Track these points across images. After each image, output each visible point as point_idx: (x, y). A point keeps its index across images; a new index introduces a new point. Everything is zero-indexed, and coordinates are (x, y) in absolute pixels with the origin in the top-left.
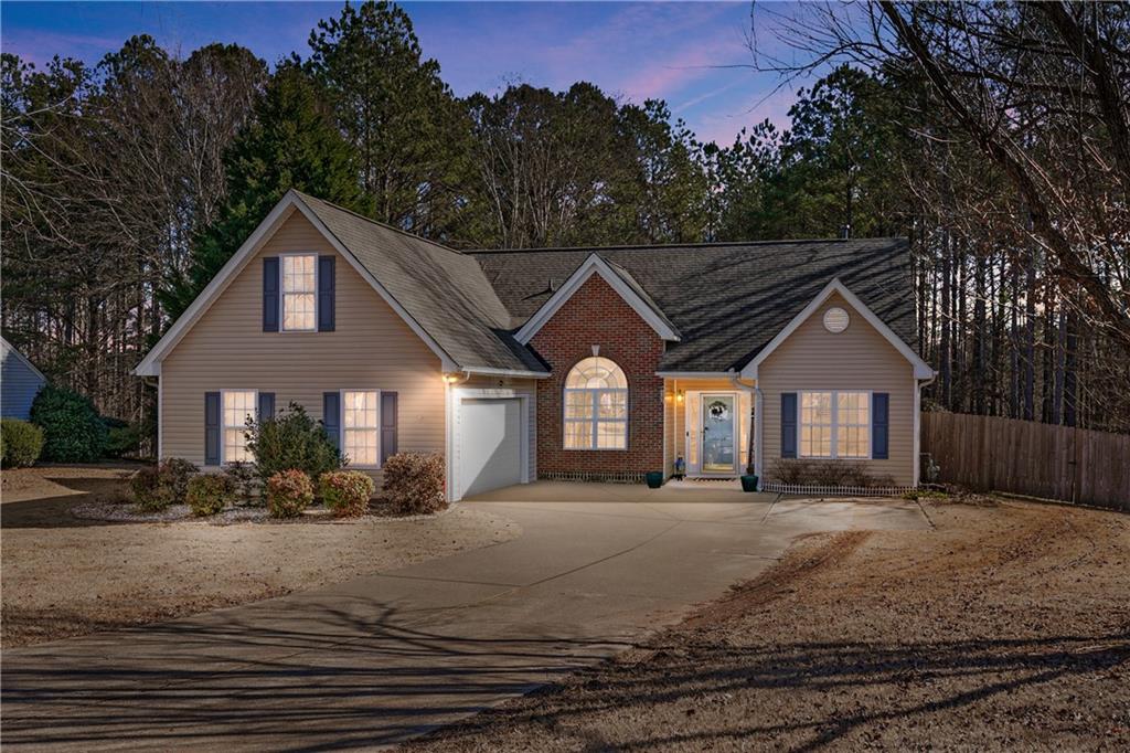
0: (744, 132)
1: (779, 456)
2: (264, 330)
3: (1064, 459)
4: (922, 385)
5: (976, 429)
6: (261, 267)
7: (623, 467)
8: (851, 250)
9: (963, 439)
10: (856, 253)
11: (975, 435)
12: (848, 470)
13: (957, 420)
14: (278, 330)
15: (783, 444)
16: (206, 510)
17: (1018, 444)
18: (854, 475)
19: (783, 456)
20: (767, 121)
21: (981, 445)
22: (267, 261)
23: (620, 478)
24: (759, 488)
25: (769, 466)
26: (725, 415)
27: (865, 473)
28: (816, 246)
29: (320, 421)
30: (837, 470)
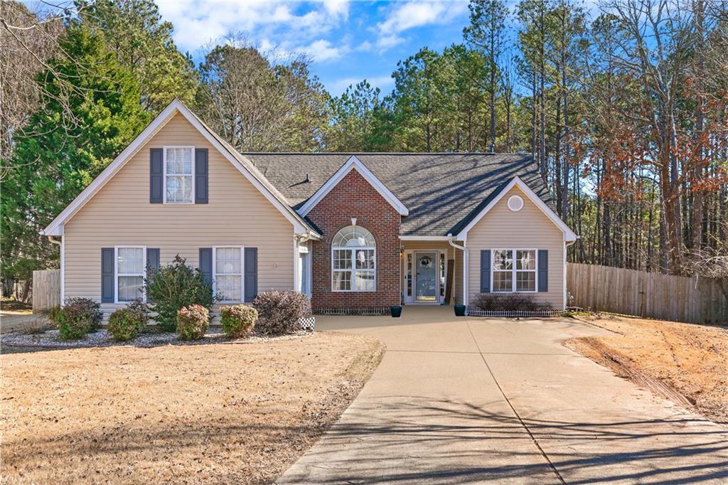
0: (351, 87)
1: (479, 292)
2: (151, 202)
3: (637, 291)
4: (568, 245)
5: (586, 273)
6: (149, 155)
7: (373, 303)
8: (500, 160)
9: (578, 279)
10: (502, 163)
11: (585, 277)
12: (522, 300)
13: (574, 267)
14: (162, 203)
15: (482, 283)
16: (127, 336)
17: (610, 282)
18: (527, 303)
19: (481, 292)
20: (365, 81)
21: (589, 283)
22: (152, 151)
23: (371, 312)
24: (466, 313)
25: (473, 298)
26: (430, 265)
27: (533, 302)
28: (476, 157)
29: (197, 269)
30: (516, 300)
